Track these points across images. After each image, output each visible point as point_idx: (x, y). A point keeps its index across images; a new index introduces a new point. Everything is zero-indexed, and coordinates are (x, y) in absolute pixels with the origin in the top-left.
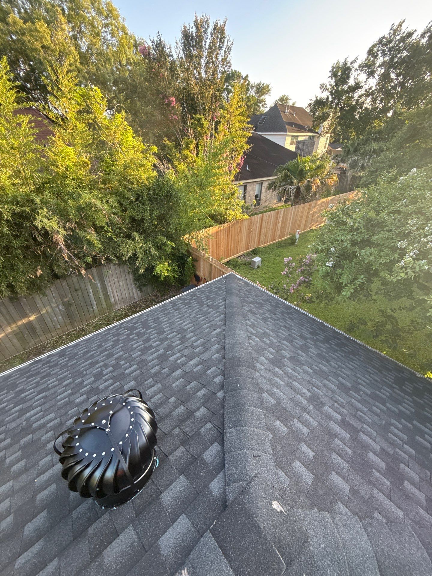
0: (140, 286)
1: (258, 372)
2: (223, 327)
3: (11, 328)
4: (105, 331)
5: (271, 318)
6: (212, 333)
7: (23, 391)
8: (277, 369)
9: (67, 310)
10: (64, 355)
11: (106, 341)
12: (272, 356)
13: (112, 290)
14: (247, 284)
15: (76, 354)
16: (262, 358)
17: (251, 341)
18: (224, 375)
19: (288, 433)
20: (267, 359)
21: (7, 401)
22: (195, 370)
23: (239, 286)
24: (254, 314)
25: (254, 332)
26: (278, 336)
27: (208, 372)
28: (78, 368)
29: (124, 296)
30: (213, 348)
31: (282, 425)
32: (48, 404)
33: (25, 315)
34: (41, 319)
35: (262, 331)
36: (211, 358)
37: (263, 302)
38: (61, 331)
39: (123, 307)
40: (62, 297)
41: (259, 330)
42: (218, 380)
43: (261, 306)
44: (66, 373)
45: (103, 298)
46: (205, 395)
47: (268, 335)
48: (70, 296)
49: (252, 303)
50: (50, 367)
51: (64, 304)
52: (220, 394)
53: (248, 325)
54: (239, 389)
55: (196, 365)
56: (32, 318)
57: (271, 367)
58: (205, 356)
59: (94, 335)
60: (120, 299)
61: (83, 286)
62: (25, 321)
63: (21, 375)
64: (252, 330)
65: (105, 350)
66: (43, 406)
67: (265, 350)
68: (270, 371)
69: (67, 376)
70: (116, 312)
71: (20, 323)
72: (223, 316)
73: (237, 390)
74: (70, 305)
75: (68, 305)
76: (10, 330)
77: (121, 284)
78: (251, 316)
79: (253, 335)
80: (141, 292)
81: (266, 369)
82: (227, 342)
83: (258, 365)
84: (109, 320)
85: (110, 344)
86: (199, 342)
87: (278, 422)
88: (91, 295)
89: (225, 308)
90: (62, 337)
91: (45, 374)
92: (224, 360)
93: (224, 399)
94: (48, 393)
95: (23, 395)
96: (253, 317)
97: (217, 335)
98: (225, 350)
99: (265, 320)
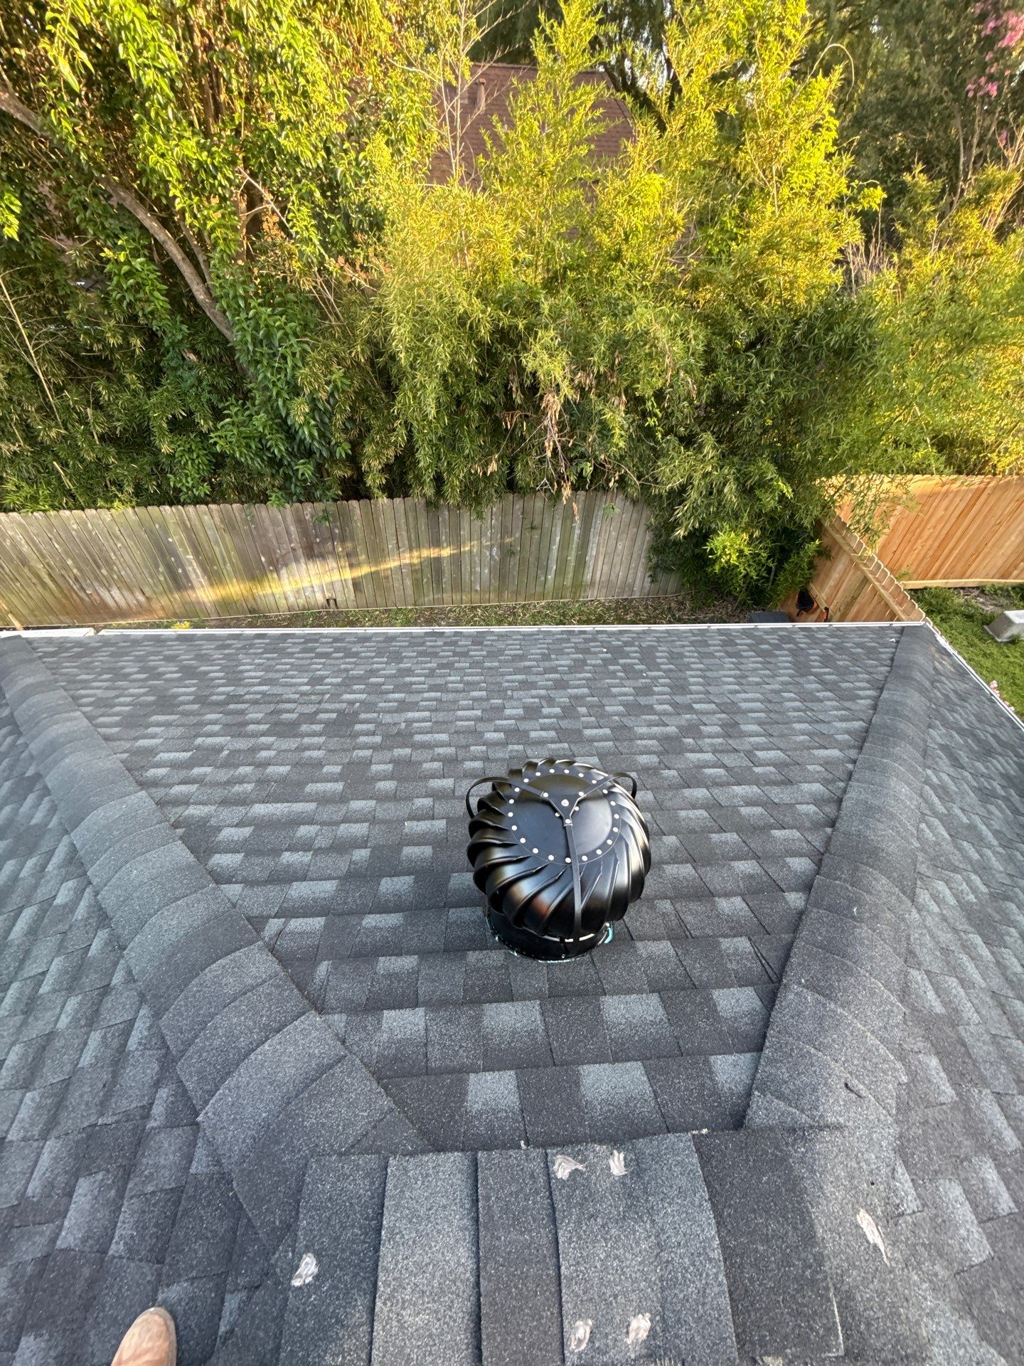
0: (657, 566)
1: (919, 911)
2: (853, 753)
3: (411, 557)
4: (562, 633)
5: (1006, 799)
6: (816, 752)
7: (409, 672)
8: (978, 940)
9: (502, 560)
10: (480, 643)
11: (560, 652)
12: (972, 898)
13: (598, 553)
14: (963, 674)
15: (501, 652)
16: (941, 886)
17: (923, 826)
18: (819, 864)
19: (954, 1107)
20: (956, 896)
21: (386, 677)
22: (745, 811)
23: (935, 669)
24: (956, 763)
25: (941, 808)
26: (1010, 859)
27: (776, 833)
28: (499, 679)
29: (613, 577)
30: (805, 787)
31: (943, 1074)
32: (441, 714)
33: (437, 543)
34: (457, 560)
35: (965, 820)
36: (791, 806)
37: (995, 745)
38: (478, 597)
39: (602, 599)
40: (504, 531)
41: (958, 811)
42: (800, 865)
43: (987, 753)
44: (477, 678)
45: (573, 564)
46: (751, 876)
47: (981, 838)
48: (518, 535)
49: (960, 731)
50: (455, 654)
51: (501, 546)
52: (795, 899)
53: (927, 781)
54: (853, 918)
55: (750, 803)
56: (446, 552)
57: (962, 925)
58: (777, 794)
59: (539, 632)
60: (603, 579)
61: (547, 524)
62: (433, 553)
63: (412, 645)
64: (936, 800)
65: (554, 670)
66: (433, 714)
67: (955, 870)
68: (955, 930)
69: (479, 683)
70: (584, 603)
71: (425, 553)
72: (858, 725)
73: (845, 915)
74: (513, 553)
75: (507, 552)
76: (408, 561)
77: (620, 547)
78: (944, 762)
79: (935, 814)
80: (652, 582)
81: (944, 919)
82: (852, 794)
83: (924, 897)
84: (564, 615)
85: (565, 662)
86: (772, 754)
87: (934, 1062)
88: (555, 548)
89: (875, 707)
90: (475, 608)
91: (445, 661)
92: (829, 830)
93: (801, 914)
94: (445, 697)
95: (408, 679)
96: (951, 771)
97: (827, 763)
98: (839, 809)
99: (986, 795)
